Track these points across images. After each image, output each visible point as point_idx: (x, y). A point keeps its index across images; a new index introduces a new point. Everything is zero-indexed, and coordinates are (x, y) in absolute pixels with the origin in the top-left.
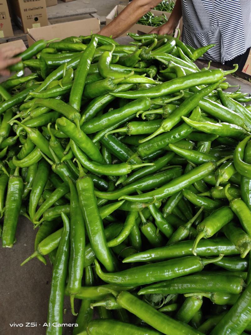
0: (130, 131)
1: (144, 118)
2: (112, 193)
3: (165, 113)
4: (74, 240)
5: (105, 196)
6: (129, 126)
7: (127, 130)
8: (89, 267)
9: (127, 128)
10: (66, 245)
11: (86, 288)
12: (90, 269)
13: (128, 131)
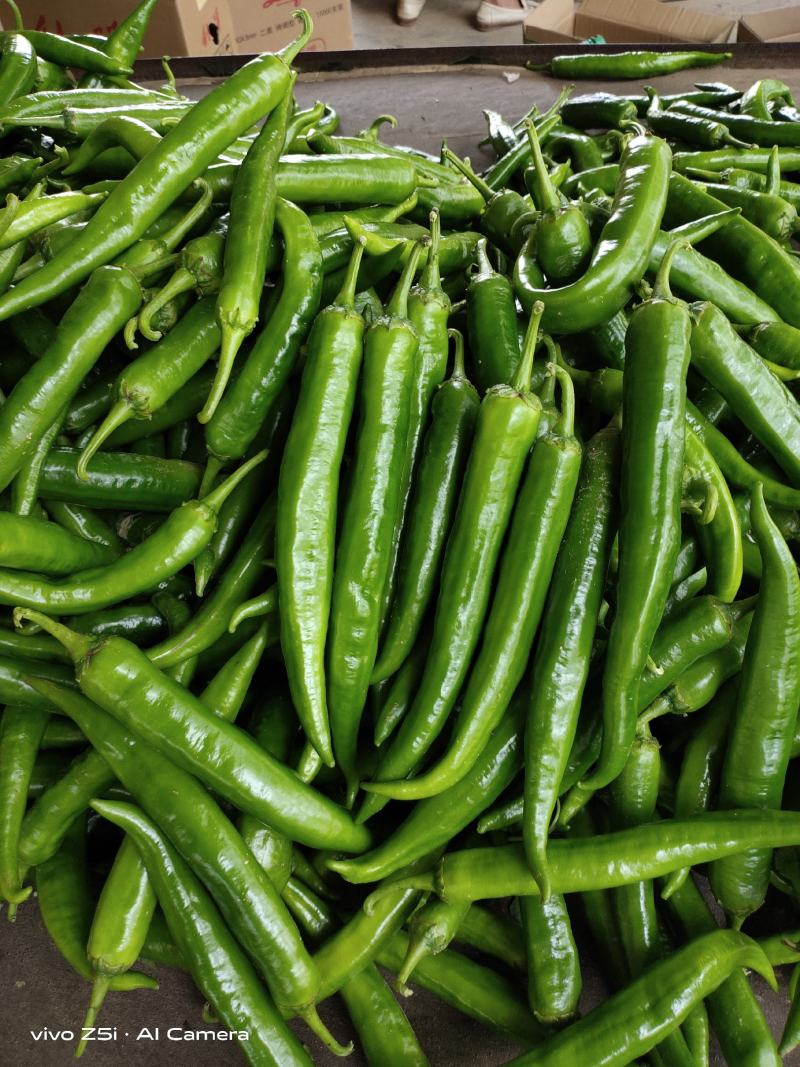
0: (141, 405)
1: (157, 335)
2: (199, 626)
3: (202, 278)
4: (200, 854)
5: (183, 650)
6: (128, 391)
7: (131, 405)
8: (290, 885)
9: (125, 400)
10: (184, 884)
11: (325, 951)
12: (297, 891)
13: (136, 409)
